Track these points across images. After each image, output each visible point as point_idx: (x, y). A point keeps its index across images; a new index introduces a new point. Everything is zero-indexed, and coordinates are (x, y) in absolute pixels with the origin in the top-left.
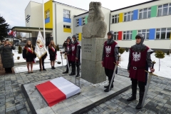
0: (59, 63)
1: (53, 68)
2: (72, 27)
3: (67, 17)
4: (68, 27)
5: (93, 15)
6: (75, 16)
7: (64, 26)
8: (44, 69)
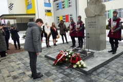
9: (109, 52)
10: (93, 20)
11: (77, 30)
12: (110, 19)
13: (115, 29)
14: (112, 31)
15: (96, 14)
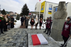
1: (40, 29)
3: (51, 7)
4: (51, 12)
5: (60, 8)
6: (54, 7)
7: (49, 12)
8: (37, 29)
10: (56, 21)
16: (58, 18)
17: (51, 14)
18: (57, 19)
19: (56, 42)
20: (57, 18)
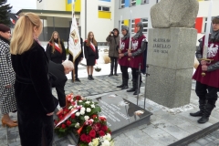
0: (98, 70)
2: (112, 10)
4: (106, 9)
7: (100, 8)
9: (192, 115)
10: (165, 35)
11: (130, 54)
12: (204, 38)
13: (213, 63)
14: (205, 68)
15: (172, 21)
16: (171, 25)
17: (109, 18)
18: (169, 27)
19: (172, 110)
20: (166, 25)
